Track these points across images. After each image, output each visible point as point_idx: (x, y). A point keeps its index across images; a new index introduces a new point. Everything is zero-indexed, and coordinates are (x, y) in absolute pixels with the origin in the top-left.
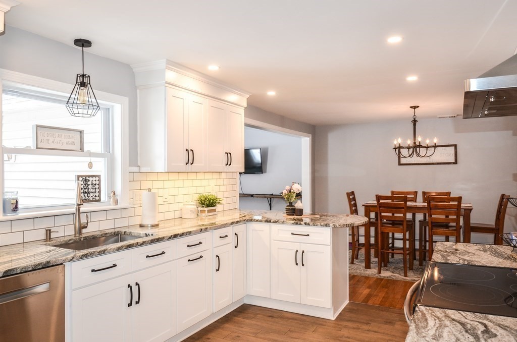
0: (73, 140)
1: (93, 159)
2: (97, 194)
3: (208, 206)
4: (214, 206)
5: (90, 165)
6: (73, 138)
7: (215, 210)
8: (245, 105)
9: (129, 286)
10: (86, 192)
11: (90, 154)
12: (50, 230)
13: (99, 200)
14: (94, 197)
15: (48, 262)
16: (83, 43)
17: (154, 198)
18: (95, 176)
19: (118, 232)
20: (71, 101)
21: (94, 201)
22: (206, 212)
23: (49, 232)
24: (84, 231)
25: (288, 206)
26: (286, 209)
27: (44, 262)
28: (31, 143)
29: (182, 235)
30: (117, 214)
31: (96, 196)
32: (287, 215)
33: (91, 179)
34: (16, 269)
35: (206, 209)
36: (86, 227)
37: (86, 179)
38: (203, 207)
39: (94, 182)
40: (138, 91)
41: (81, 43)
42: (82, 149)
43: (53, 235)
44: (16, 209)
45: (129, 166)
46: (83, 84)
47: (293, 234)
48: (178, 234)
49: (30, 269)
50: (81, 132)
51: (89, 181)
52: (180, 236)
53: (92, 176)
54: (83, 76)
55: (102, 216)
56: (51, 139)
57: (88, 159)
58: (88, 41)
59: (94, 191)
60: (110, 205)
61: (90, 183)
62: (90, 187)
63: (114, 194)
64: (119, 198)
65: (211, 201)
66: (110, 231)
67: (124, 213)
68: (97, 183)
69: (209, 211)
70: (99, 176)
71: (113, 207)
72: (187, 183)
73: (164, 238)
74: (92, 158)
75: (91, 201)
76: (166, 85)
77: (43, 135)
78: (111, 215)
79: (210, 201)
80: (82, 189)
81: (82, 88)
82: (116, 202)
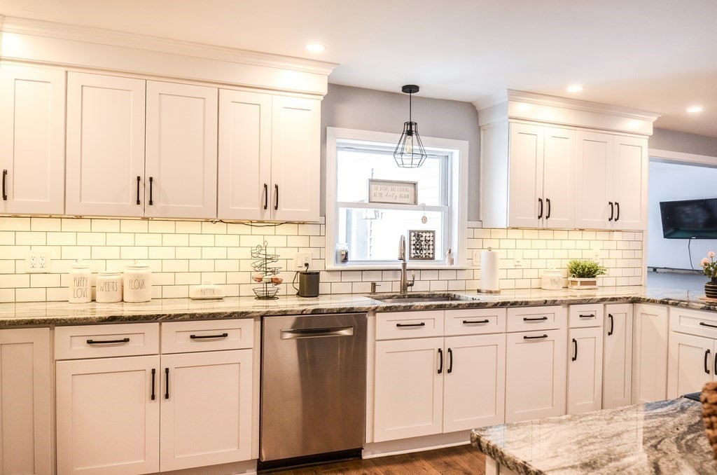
0: (407, 193)
1: (428, 214)
2: (431, 251)
3: (581, 276)
4: (594, 277)
5: (424, 220)
6: (407, 190)
7: (594, 283)
8: (651, 132)
9: (440, 351)
10: (418, 249)
11: (424, 208)
12: (375, 284)
13: (433, 258)
14: (427, 254)
15: (353, 308)
16: (410, 89)
17: (492, 258)
18: (429, 232)
19: (449, 294)
20: (399, 151)
21: (427, 258)
22: (579, 283)
23: (374, 285)
24: (409, 289)
25: (709, 283)
26: (706, 287)
27: (348, 307)
28: (364, 197)
29: (515, 304)
30: (452, 275)
31: (429, 254)
32: (708, 296)
33: (424, 235)
34: (323, 309)
35: (579, 280)
36: (412, 285)
37: (418, 235)
38: (574, 276)
39: (428, 239)
40: (482, 132)
41: (409, 90)
42: (415, 203)
43: (378, 289)
44: (345, 260)
45: (468, 220)
46: (410, 133)
47: (702, 324)
48: (509, 302)
49: (335, 311)
50: (415, 184)
51: (422, 236)
52: (511, 305)
53: (426, 232)
54: (411, 124)
55: (434, 276)
56: (384, 193)
57: (420, 214)
58: (415, 86)
59: (427, 247)
60: (445, 264)
61: (423, 239)
62: (423, 243)
63: (450, 252)
64: (455, 257)
65: (586, 270)
66: (438, 293)
67: (461, 275)
68: (432, 239)
69: (582, 283)
70: (433, 232)
71: (448, 266)
72: (551, 244)
73: (487, 303)
74: (426, 212)
75: (424, 259)
76: (510, 120)
77: (377, 189)
78: (443, 275)
79: (584, 270)
80: (414, 245)
81: (409, 137)
82: (452, 262)
